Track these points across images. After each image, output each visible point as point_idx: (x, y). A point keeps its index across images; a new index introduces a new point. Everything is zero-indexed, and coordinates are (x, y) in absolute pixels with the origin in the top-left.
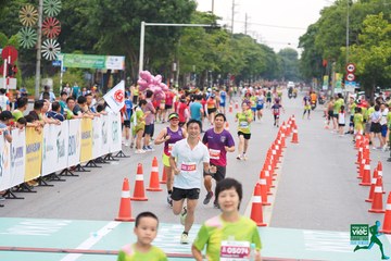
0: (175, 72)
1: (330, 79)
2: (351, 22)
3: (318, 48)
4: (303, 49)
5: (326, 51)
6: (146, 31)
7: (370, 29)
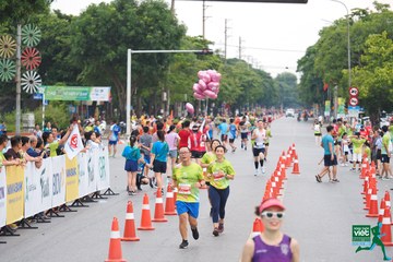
0: (166, 103)
1: (332, 105)
2: (353, 42)
3: (318, 71)
4: (302, 73)
5: (327, 74)
6: (132, 59)
7: (373, 49)
